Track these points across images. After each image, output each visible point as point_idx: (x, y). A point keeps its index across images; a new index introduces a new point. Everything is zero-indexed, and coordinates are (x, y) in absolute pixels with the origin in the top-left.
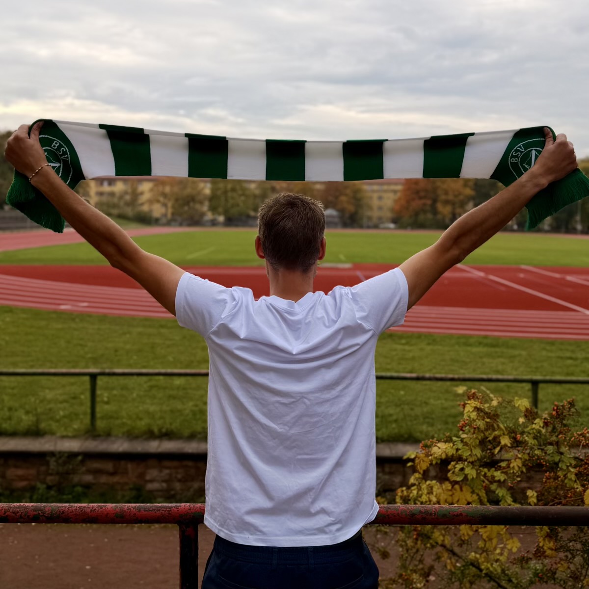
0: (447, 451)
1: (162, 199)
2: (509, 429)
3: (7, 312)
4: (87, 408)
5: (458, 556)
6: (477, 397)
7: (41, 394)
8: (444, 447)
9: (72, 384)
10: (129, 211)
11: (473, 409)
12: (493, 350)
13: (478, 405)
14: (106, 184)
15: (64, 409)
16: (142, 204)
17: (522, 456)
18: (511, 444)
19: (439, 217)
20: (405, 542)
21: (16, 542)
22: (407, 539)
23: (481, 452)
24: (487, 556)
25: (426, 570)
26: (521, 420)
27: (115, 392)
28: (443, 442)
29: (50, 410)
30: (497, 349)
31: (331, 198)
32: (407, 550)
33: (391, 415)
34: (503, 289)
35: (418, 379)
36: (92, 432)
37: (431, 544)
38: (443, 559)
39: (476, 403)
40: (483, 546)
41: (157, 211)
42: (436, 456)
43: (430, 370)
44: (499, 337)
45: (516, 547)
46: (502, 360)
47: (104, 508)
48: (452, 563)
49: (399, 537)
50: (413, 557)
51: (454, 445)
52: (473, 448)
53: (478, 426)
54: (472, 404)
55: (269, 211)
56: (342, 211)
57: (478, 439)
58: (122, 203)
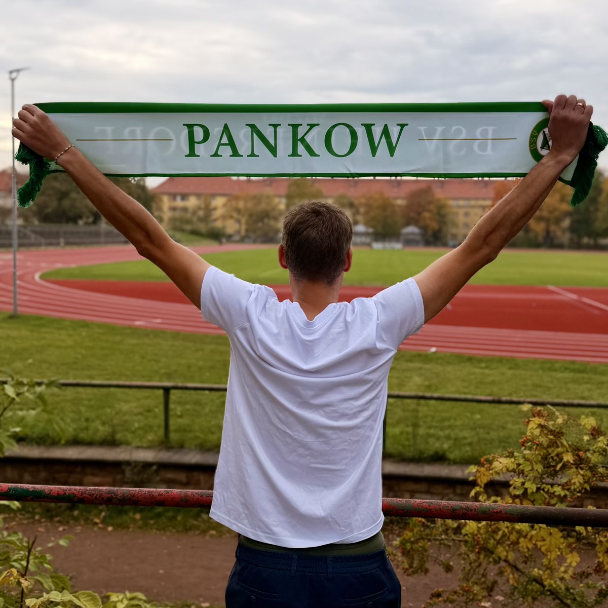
0: (508, 466)
1: (235, 215)
2: (573, 447)
3: (82, 326)
4: (161, 420)
5: (521, 572)
6: (542, 415)
7: (117, 406)
8: (506, 462)
9: (147, 398)
10: (202, 227)
11: (536, 426)
12: (580, 375)
13: (542, 422)
14: (179, 198)
15: (139, 421)
16: (216, 220)
17: (584, 472)
18: (574, 460)
19: (531, 235)
20: (468, 555)
21: (93, 546)
22: (469, 553)
23: (542, 468)
24: (551, 574)
25: (490, 585)
26: (586, 438)
27: (188, 407)
28: (505, 457)
29: (126, 421)
30: (585, 375)
31: (412, 215)
32: (470, 564)
33: (465, 438)
34: (597, 312)
35: (493, 402)
36: (165, 444)
37: (494, 559)
38: (506, 574)
39: (541, 420)
40: (547, 563)
41: (231, 227)
42: (496, 470)
43: (510, 395)
44: (588, 363)
45: (576, 562)
46: (589, 386)
47: (170, 493)
48: (514, 578)
49: (461, 550)
50: (475, 571)
51: (515, 460)
52: (534, 464)
53: (541, 442)
54: (537, 420)
55: (293, 219)
56: (424, 228)
57: (541, 455)
58: (195, 219)
